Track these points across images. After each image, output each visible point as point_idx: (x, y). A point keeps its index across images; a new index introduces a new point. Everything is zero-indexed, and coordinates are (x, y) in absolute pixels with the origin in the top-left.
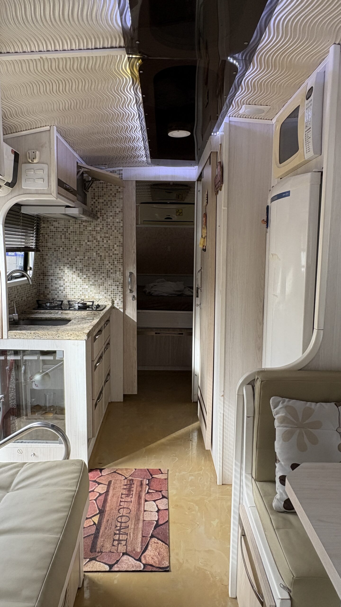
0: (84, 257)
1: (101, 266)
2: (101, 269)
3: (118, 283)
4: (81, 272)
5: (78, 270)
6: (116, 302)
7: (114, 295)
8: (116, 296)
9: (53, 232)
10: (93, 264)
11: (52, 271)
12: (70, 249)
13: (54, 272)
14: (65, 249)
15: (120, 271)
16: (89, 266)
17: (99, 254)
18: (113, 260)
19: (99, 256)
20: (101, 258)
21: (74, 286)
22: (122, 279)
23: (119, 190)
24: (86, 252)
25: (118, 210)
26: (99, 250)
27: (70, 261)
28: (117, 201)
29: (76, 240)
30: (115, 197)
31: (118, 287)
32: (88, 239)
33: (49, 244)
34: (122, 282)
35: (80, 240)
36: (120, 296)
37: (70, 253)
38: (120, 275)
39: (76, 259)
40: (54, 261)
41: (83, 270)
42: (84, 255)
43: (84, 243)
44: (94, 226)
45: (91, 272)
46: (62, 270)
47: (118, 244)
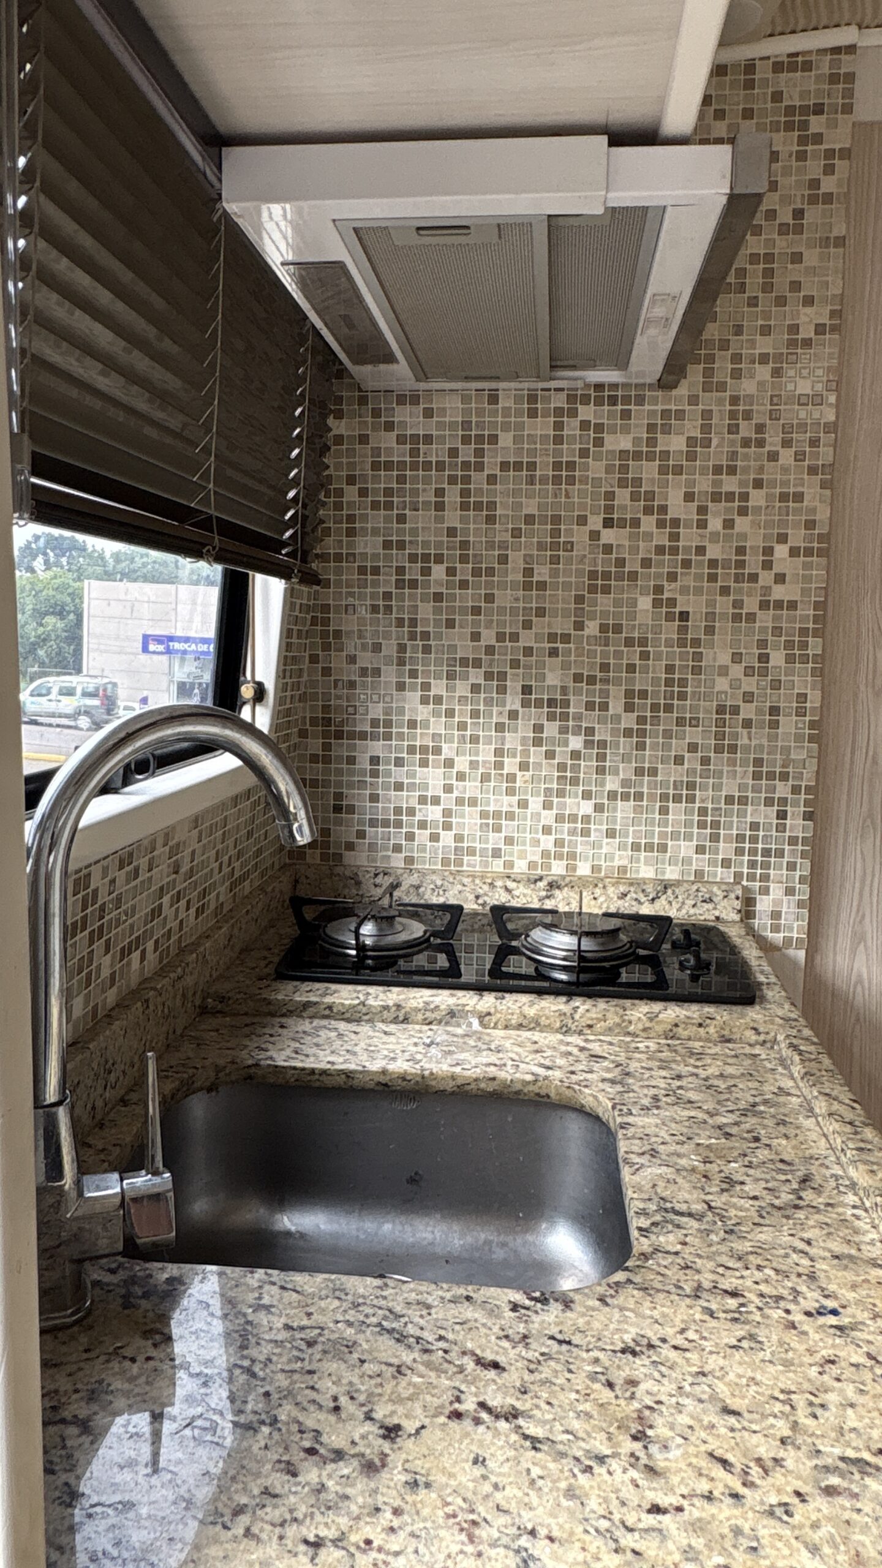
0: (579, 626)
1: (683, 683)
2: (682, 696)
3: (782, 790)
4: (551, 717)
5: (539, 703)
6: (763, 905)
7: (752, 864)
8: (766, 866)
9: (389, 466)
10: (631, 668)
11: (376, 711)
12: (490, 572)
13: (387, 712)
14: (464, 571)
15: (801, 712)
16: (606, 681)
17: (672, 602)
18: (763, 644)
19: (670, 617)
20: (683, 630)
21: (507, 803)
22: (812, 765)
23: (828, 185)
24: (593, 589)
25: (808, 318)
26: (672, 577)
27: (490, 650)
28: (811, 257)
29: (529, 519)
30: (799, 230)
31: (782, 815)
32: (609, 509)
33: (368, 545)
34: (808, 779)
35: (556, 520)
36: (791, 867)
37: (490, 598)
38: (799, 738)
39: (527, 639)
40: (390, 648)
41: (566, 704)
42: (579, 612)
43: (580, 536)
44: (651, 428)
45: (617, 718)
46: (438, 700)
47: (798, 537)
